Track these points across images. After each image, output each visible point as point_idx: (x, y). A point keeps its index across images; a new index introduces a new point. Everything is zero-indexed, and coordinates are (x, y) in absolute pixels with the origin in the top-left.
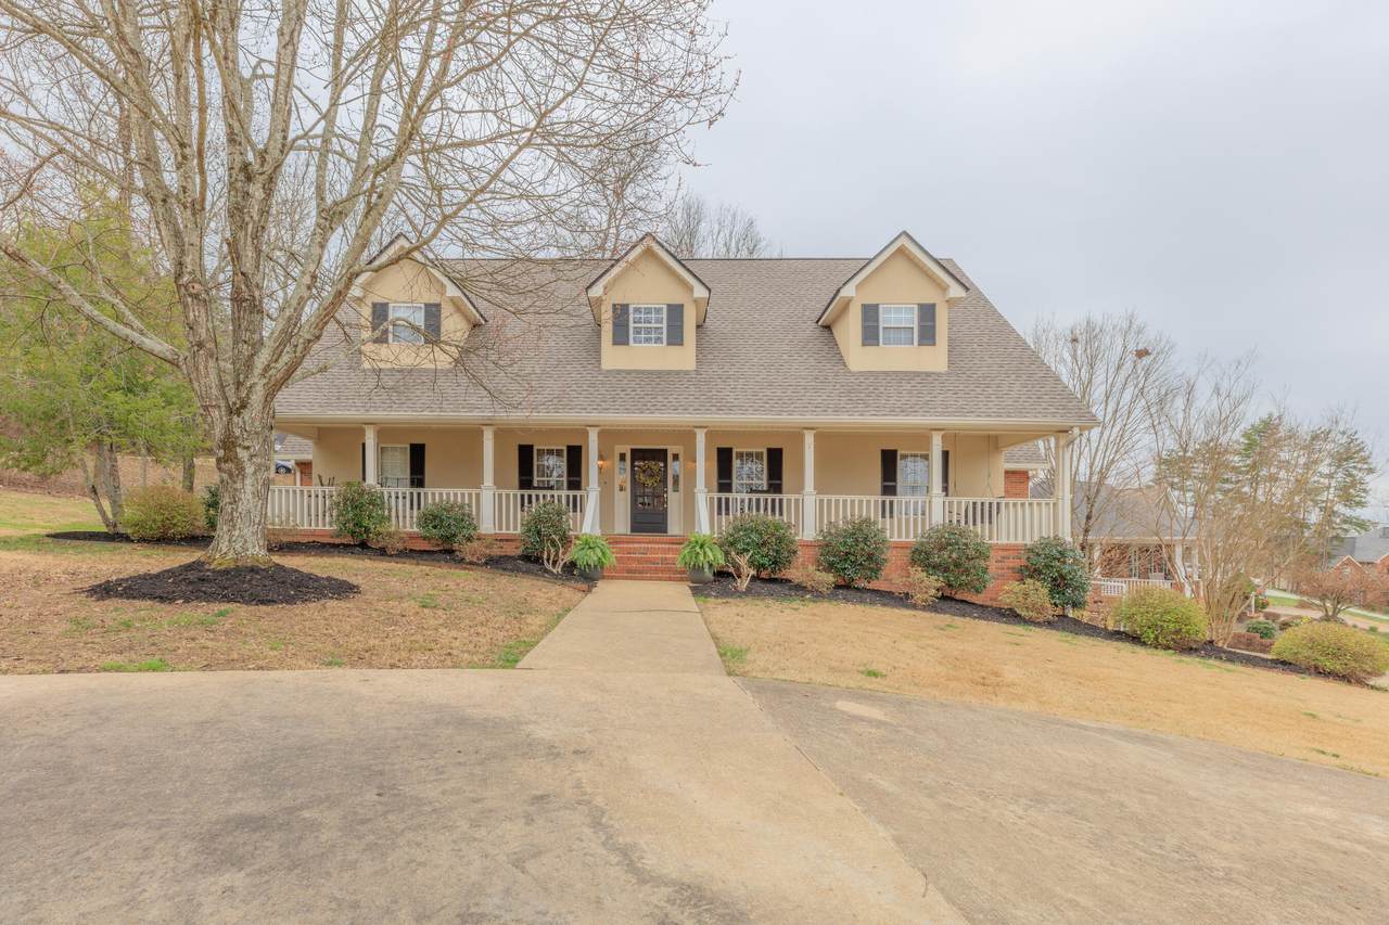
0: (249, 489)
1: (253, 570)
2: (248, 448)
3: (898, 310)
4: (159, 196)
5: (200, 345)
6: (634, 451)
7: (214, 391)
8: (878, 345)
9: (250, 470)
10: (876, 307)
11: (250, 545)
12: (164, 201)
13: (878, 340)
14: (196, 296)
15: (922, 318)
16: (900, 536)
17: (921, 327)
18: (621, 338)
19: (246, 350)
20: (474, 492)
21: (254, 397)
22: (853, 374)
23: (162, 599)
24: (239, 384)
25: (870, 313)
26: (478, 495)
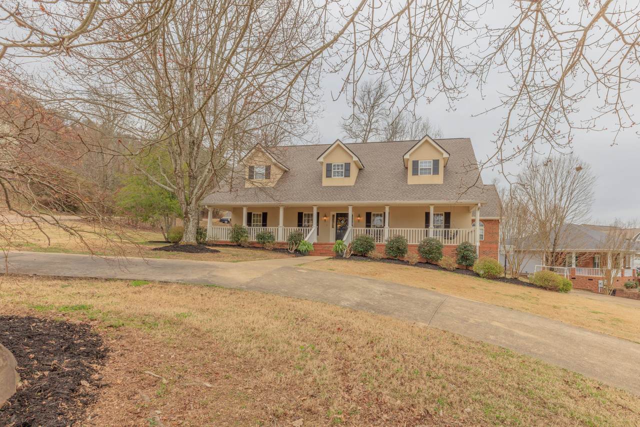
0: (191, 225)
1: (191, 245)
2: (191, 214)
3: (425, 162)
4: (171, 152)
5: (180, 188)
6: (337, 214)
7: (183, 200)
8: (418, 175)
9: (191, 220)
10: (417, 161)
12: (173, 153)
13: (418, 173)
14: (179, 176)
15: (434, 165)
16: (413, 242)
17: (434, 168)
18: (329, 175)
19: (192, 189)
20: (276, 228)
21: (193, 201)
22: (408, 186)
23: (167, 251)
24: (190, 198)
25: (415, 164)
26: (278, 229)
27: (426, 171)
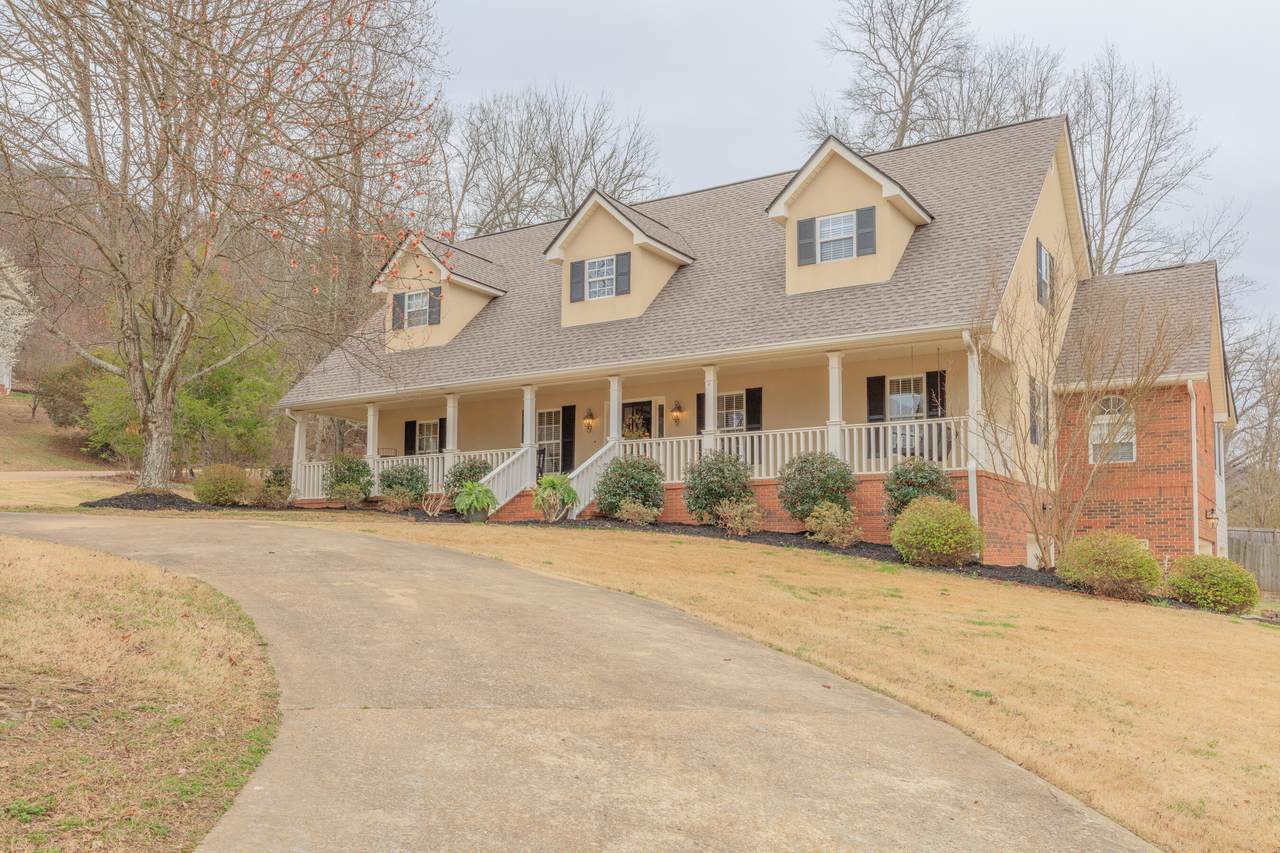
3: (836, 221)
5: (131, 364)
8: (815, 263)
10: (812, 221)
11: (153, 481)
13: (815, 257)
14: (128, 337)
15: (860, 225)
17: (859, 237)
18: (577, 296)
25: (806, 228)
27: (836, 247)
